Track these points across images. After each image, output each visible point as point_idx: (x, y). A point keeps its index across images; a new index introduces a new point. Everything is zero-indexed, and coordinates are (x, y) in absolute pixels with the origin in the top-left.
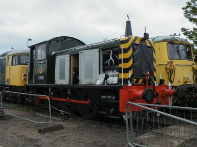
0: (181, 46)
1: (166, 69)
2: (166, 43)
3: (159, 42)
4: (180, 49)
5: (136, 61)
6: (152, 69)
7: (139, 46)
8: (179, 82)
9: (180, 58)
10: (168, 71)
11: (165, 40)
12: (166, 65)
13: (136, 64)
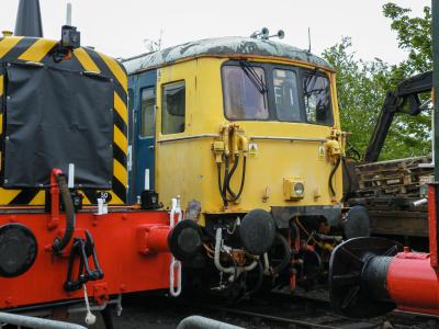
0: (281, 73)
1: (215, 152)
2: (221, 61)
3: (196, 58)
4: (277, 82)
5: (17, 128)
6: (106, 154)
7: (38, 74)
8: (265, 199)
9: (273, 116)
10: (219, 159)
11: (213, 53)
12: (215, 138)
13: (17, 135)
